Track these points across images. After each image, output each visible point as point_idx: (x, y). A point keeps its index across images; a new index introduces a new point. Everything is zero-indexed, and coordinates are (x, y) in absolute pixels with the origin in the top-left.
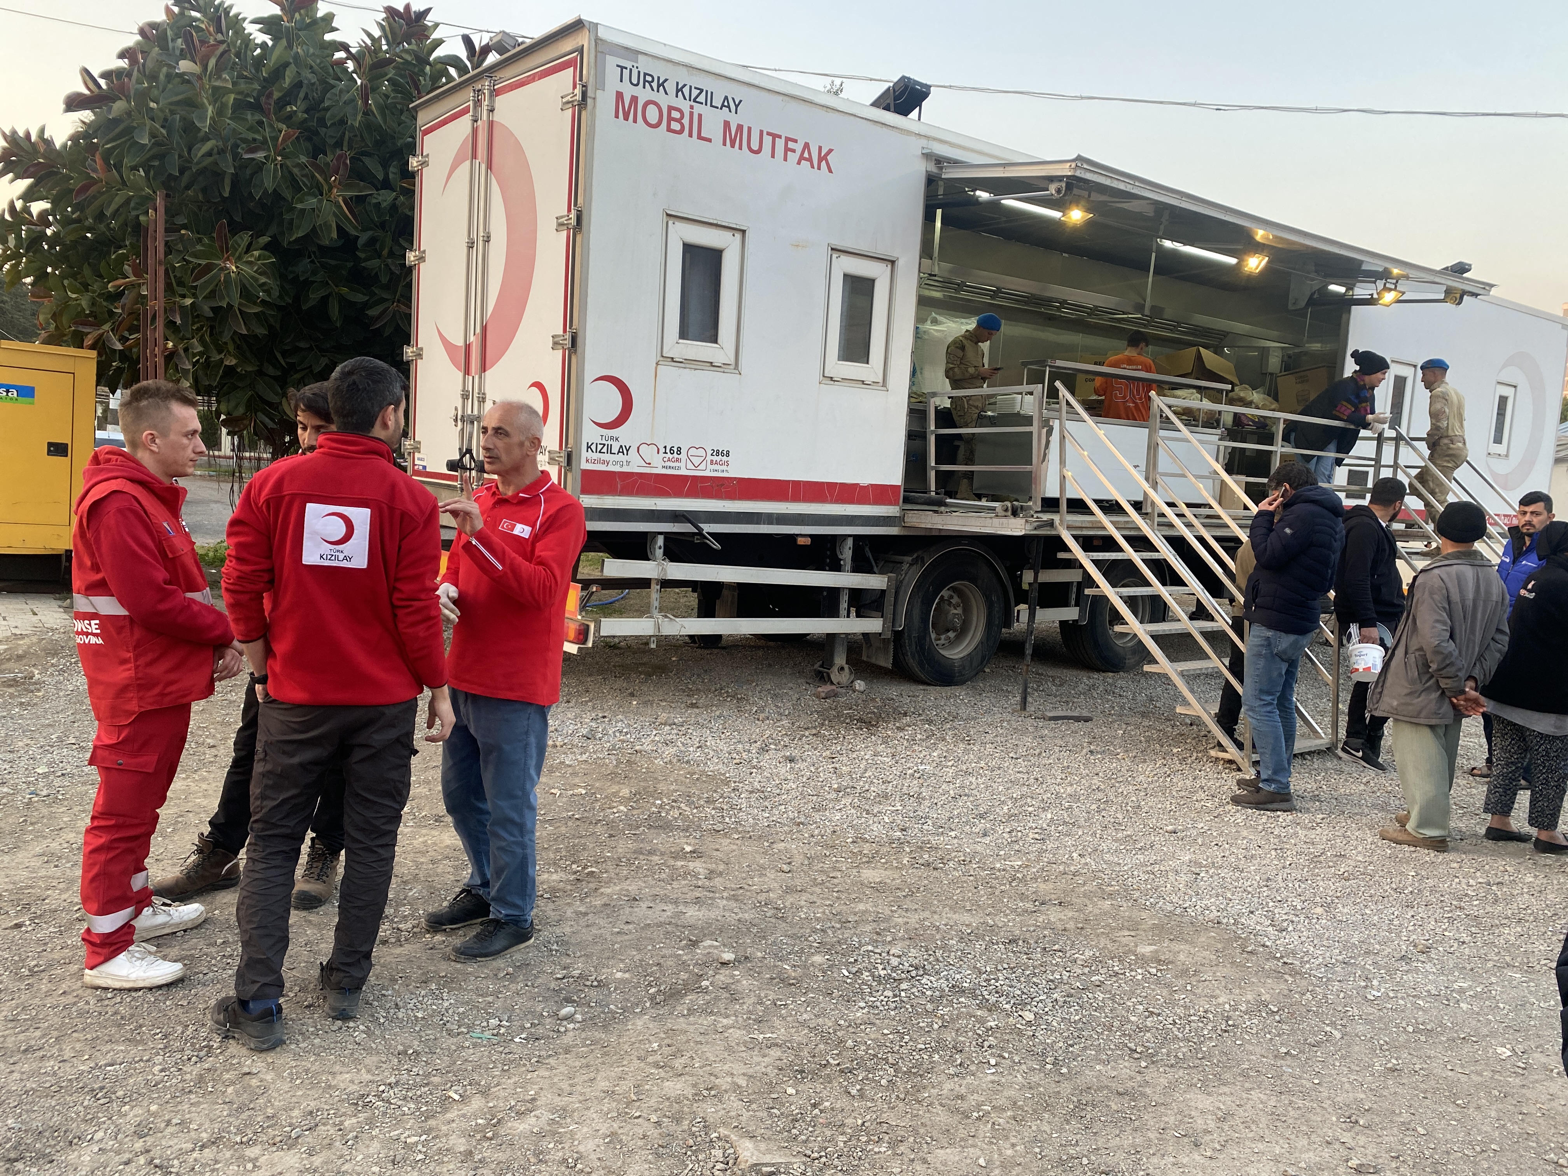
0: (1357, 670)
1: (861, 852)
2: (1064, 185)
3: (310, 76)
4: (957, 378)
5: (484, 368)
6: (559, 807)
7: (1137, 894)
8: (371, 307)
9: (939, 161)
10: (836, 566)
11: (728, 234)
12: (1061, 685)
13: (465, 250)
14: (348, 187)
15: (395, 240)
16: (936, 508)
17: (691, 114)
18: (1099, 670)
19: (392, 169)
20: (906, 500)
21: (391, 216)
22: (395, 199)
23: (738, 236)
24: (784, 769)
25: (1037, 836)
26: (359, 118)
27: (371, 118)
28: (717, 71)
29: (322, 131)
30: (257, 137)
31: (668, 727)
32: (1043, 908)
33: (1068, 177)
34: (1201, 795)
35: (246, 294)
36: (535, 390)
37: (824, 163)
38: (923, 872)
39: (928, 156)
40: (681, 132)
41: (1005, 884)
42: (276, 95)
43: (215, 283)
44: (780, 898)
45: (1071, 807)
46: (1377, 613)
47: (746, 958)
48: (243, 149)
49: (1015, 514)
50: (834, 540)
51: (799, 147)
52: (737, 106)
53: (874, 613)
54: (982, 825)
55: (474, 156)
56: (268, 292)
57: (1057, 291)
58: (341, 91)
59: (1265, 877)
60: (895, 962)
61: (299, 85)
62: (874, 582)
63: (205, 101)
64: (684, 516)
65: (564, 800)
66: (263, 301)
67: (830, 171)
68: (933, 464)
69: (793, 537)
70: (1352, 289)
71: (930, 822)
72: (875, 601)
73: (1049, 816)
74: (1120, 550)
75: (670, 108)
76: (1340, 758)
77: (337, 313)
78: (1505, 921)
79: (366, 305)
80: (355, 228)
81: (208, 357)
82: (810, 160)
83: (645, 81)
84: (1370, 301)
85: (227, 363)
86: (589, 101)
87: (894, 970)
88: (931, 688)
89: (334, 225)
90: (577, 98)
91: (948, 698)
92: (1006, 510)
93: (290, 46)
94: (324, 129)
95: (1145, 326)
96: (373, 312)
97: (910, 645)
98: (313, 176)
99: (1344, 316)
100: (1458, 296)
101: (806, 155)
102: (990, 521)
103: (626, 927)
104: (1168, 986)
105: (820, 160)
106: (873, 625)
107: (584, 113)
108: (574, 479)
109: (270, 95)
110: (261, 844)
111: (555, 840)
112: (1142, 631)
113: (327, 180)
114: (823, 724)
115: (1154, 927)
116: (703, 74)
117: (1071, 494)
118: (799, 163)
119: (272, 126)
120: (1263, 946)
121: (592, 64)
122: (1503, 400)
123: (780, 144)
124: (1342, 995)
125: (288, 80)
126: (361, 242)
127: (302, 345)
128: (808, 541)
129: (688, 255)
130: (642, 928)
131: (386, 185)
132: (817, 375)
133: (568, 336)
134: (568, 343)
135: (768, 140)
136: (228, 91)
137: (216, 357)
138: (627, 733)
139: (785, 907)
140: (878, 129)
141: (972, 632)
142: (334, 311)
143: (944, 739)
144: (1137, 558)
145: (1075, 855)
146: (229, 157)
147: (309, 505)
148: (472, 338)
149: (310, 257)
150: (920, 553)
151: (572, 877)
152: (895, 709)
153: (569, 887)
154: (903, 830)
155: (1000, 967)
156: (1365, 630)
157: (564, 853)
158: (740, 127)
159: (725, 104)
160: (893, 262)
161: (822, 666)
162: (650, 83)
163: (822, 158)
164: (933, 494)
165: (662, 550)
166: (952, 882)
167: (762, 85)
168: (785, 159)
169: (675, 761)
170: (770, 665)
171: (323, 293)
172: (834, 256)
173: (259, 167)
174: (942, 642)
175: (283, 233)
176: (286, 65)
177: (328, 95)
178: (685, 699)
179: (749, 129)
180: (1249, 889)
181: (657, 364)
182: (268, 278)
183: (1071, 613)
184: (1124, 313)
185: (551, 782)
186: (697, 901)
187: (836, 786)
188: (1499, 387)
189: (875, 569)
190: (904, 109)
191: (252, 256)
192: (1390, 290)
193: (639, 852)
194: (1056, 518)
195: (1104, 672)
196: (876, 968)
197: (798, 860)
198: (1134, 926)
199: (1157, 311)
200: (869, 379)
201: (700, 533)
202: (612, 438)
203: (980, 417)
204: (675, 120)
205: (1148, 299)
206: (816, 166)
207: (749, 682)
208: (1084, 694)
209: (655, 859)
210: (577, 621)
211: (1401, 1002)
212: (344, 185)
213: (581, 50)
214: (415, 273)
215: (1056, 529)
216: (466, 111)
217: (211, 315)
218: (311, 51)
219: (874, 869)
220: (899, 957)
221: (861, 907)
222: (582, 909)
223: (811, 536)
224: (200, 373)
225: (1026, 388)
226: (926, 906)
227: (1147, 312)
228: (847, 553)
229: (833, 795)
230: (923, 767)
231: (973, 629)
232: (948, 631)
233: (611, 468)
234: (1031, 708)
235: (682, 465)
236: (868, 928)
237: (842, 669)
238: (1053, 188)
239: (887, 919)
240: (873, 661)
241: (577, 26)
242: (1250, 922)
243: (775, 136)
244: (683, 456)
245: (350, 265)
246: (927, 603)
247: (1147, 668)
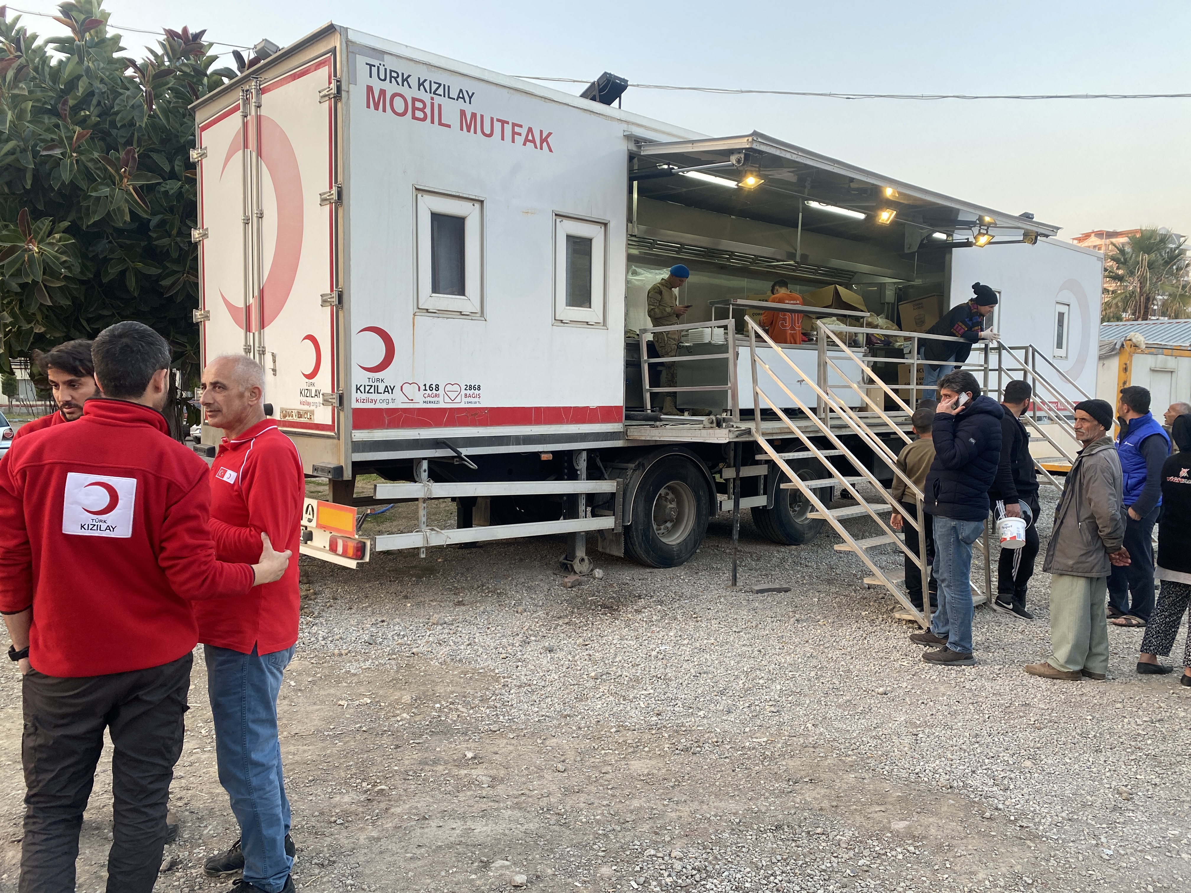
0: (1005, 539)
1: (625, 741)
2: (742, 156)
3: (101, 86)
4: (657, 316)
5: (262, 326)
6: (347, 719)
7: (873, 763)
8: (164, 279)
9: (638, 141)
10: (573, 476)
11: (469, 204)
12: (758, 560)
13: (242, 225)
14: (136, 177)
15: (183, 222)
16: (652, 423)
17: (432, 105)
18: (784, 544)
19: (177, 162)
20: (628, 418)
21: (178, 201)
22: (181, 187)
23: (477, 206)
24: (545, 660)
25: (773, 709)
26: (145, 120)
27: (157, 120)
28: (452, 69)
29: (114, 132)
30: (54, 137)
31: (440, 627)
32: (798, 787)
33: (746, 149)
34: (896, 655)
35: (48, 270)
36: (308, 342)
37: (545, 144)
38: (683, 758)
39: (628, 137)
40: (424, 119)
41: (757, 765)
42: (71, 102)
43: (20, 262)
44: (561, 801)
45: (794, 677)
46: (1018, 491)
47: (538, 877)
48: (40, 147)
49: (719, 425)
50: (570, 454)
51: (524, 131)
52: (470, 98)
53: (607, 512)
54: (725, 702)
55: (246, 146)
56: (68, 268)
57: (727, 245)
58: (128, 97)
59: (973, 733)
60: (678, 865)
61: (91, 94)
62: (606, 486)
63: (6, 107)
64: (444, 443)
65: (351, 711)
66: (65, 276)
67: (551, 150)
68: (648, 387)
69: (537, 454)
70: (952, 235)
71: (680, 704)
72: (608, 502)
73: (778, 687)
74: (806, 449)
75: (414, 100)
76: (995, 611)
77: (134, 284)
78: (1179, 759)
79: (160, 277)
80: (145, 211)
81: (19, 327)
82: (533, 141)
83: (391, 77)
84: (968, 244)
85: (37, 331)
86: (344, 94)
87: (679, 874)
88: (656, 570)
89: (127, 210)
90: (333, 91)
91: (672, 579)
92: (712, 423)
93: (81, 61)
94: (116, 130)
95: (794, 270)
96: (166, 283)
97: (637, 536)
98: (106, 169)
99: (947, 256)
100: (1034, 237)
101: (530, 138)
102: (698, 432)
103: (418, 851)
104: (928, 864)
105: (542, 141)
106: (606, 523)
107: (339, 105)
108: (346, 417)
109: (65, 103)
110: (41, 815)
111: (345, 756)
112: (831, 517)
113: (117, 171)
114: (573, 612)
115: (900, 799)
116: (441, 71)
117: (762, 406)
118: (524, 144)
119: (67, 128)
120: (997, 809)
121: (345, 63)
122: (1061, 315)
123: (508, 128)
124: (1081, 858)
125: (81, 90)
126: (152, 224)
127: (106, 313)
128: (550, 457)
129: (435, 223)
130: (434, 851)
131: (173, 175)
132: (550, 319)
133: (335, 294)
134: (335, 300)
135: (498, 126)
136: (25, 99)
137: (26, 327)
138: (404, 636)
139: (566, 811)
140: (587, 115)
141: (685, 522)
142: (131, 283)
143: (676, 619)
144: (821, 455)
145: (809, 725)
146: (30, 155)
147: (70, 474)
148: (251, 301)
149: (108, 238)
150: (640, 460)
151: (363, 798)
152: (630, 593)
153: (361, 809)
154: (658, 715)
155: (774, 860)
156: (1009, 507)
157: (354, 771)
158: (474, 115)
159: (461, 96)
160: (605, 225)
161: (566, 559)
162: (395, 78)
163: (544, 140)
164: (649, 411)
165: (427, 473)
166: (711, 766)
167: (491, 80)
168: (513, 141)
169: (448, 660)
170: (521, 560)
171: (120, 268)
172: (558, 220)
173: (57, 162)
174: (662, 531)
175: (81, 218)
176: (79, 77)
177: (117, 101)
178: (453, 597)
179: (482, 116)
180: (964, 747)
181: (414, 315)
182: (69, 256)
183: (760, 501)
184: (778, 261)
185: (338, 693)
186: (484, 814)
187: (593, 674)
188: (1058, 306)
189: (606, 476)
190: (607, 100)
191: (54, 237)
192: (984, 234)
193: (424, 762)
194: (751, 425)
195: (788, 545)
196: (661, 875)
197: (571, 755)
198: (881, 799)
199: (804, 257)
200: (592, 320)
201: (459, 456)
202: (378, 380)
203: (679, 347)
204: (419, 109)
205: (798, 249)
206: (538, 146)
207: (505, 577)
208: (778, 566)
209: (440, 768)
210: (355, 539)
211: (1133, 859)
212: (133, 176)
213: (334, 51)
214: (200, 248)
215: (753, 436)
216: (237, 108)
217: (19, 290)
218: (102, 65)
219: (640, 759)
220: (680, 859)
221: (636, 803)
222: (375, 834)
223: (553, 452)
224: (13, 341)
225: (713, 323)
226: (693, 796)
227: (798, 259)
228: (582, 465)
229: (591, 684)
230: (663, 648)
231: (686, 518)
232: (666, 522)
233: (378, 406)
234: (740, 583)
235: (441, 399)
236: (646, 827)
237: (583, 560)
238: (733, 159)
239: (662, 815)
240: (608, 551)
241: (330, 30)
242: (974, 782)
243: (503, 122)
244: (441, 392)
245: (144, 243)
246: (649, 501)
247: (837, 547)
